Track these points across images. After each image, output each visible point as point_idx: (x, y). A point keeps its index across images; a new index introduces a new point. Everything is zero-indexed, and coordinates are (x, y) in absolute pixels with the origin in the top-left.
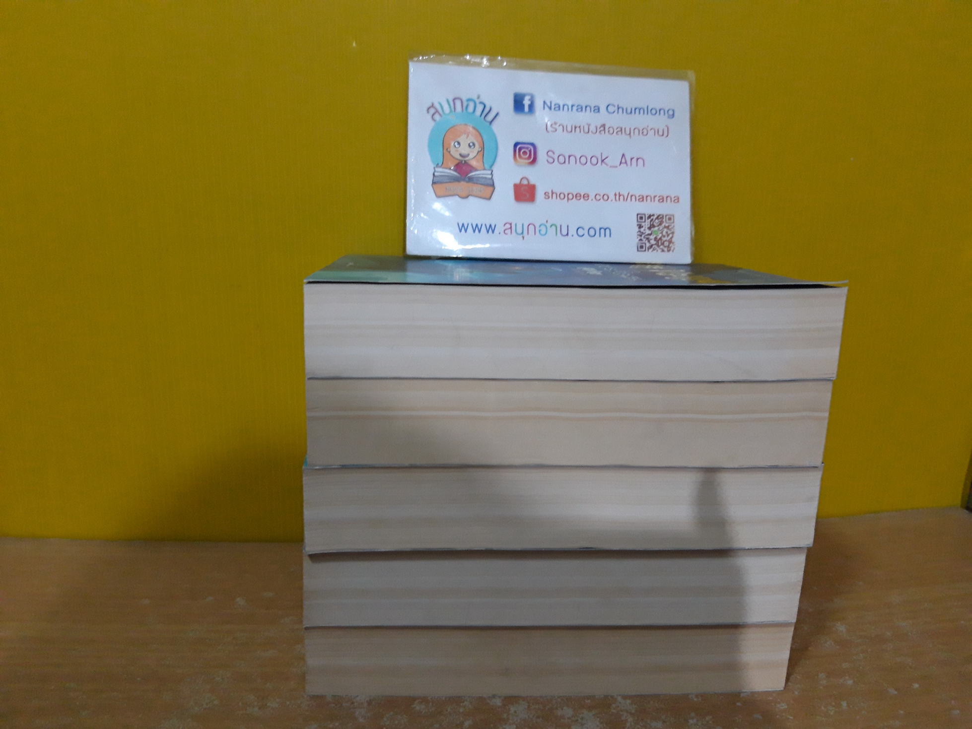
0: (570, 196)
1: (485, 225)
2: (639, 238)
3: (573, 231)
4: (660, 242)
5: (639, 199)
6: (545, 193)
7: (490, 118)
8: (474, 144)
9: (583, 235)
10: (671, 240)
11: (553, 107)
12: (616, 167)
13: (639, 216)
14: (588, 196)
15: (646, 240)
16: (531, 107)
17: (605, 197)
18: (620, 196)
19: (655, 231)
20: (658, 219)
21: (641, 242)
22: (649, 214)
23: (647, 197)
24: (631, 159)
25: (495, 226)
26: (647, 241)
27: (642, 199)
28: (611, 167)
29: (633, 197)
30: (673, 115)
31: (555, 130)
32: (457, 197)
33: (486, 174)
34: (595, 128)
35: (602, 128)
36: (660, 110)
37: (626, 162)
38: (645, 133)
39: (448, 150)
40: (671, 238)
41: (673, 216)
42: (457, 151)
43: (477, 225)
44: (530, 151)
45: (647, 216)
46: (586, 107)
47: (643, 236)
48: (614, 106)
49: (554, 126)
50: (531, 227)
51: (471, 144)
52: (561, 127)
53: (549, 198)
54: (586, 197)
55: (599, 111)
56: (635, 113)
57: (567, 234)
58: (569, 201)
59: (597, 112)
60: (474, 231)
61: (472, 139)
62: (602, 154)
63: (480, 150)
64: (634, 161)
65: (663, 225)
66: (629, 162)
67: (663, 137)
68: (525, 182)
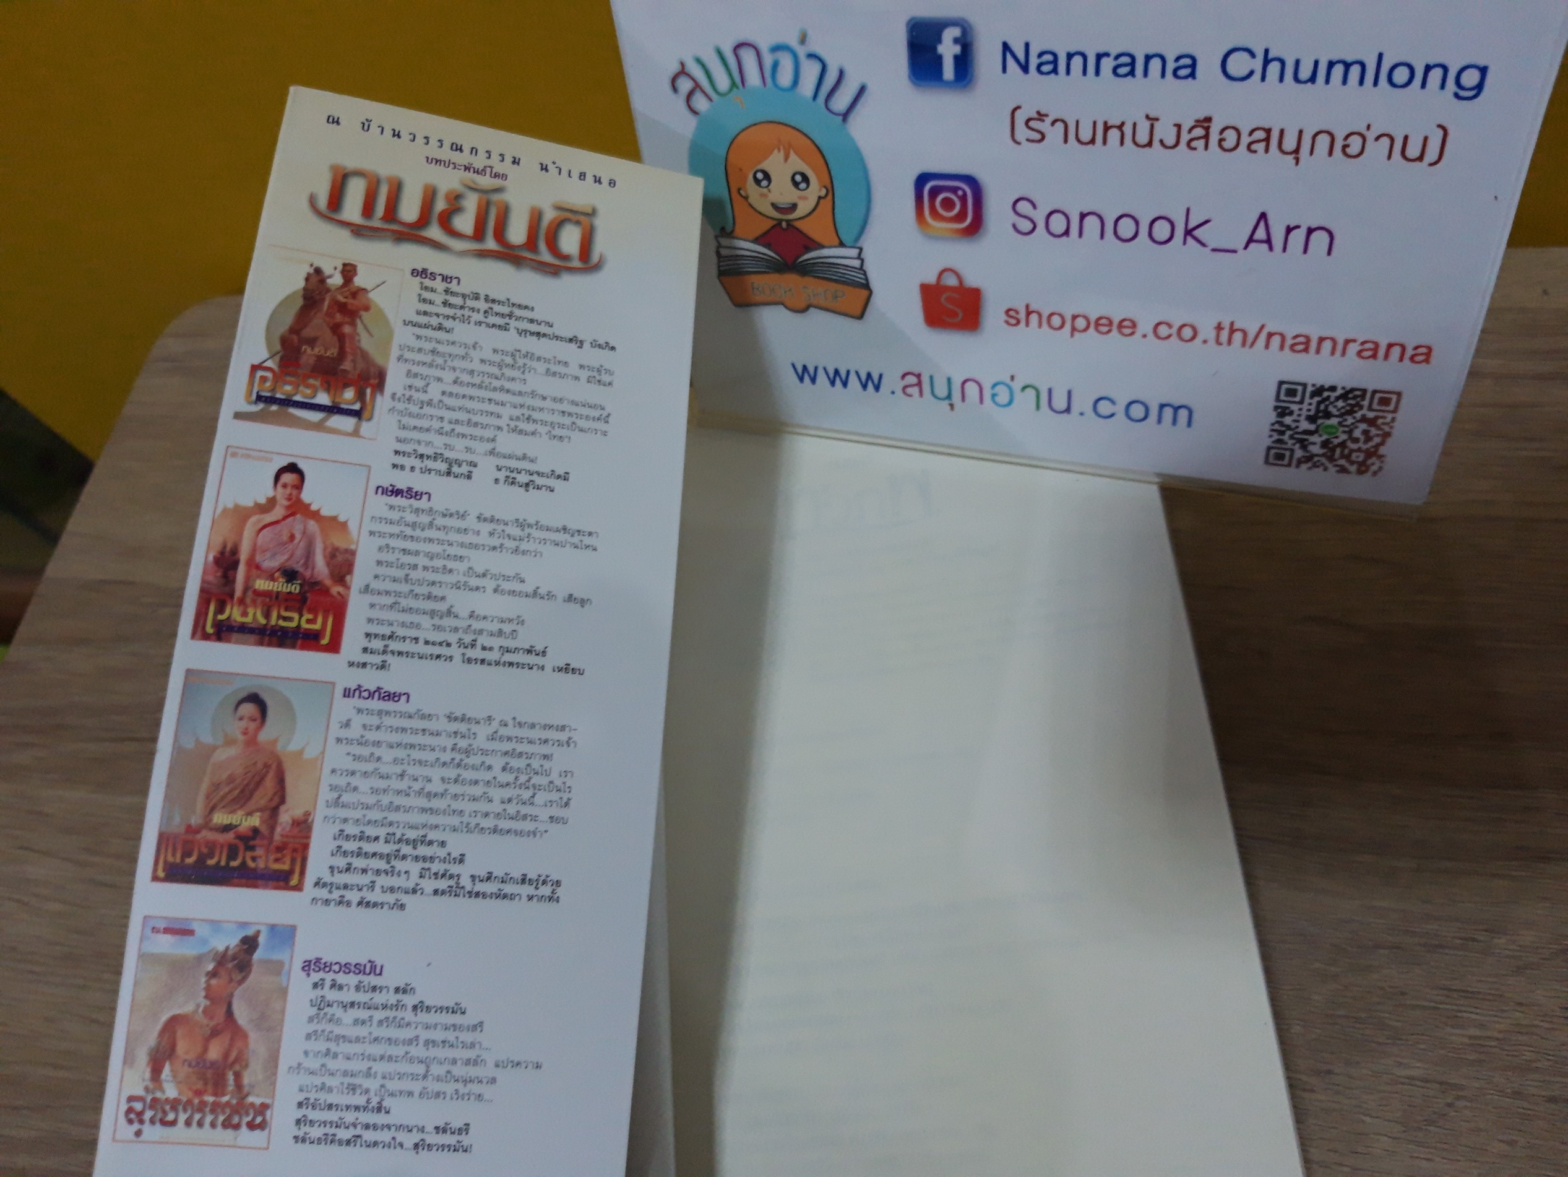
0: (1081, 323)
1: (857, 373)
2: (1276, 437)
3: (1082, 403)
4: (1338, 451)
5: (1292, 347)
6: (1008, 311)
7: (841, 102)
8: (806, 179)
9: (1112, 415)
10: (1377, 450)
11: (1034, 62)
12: (1235, 251)
13: (1285, 386)
14: (1134, 325)
15: (1294, 444)
16: (964, 63)
17: (1187, 333)
18: (1232, 331)
19: (1331, 426)
20: (1344, 402)
21: (1278, 445)
22: (1318, 386)
23: (1321, 340)
24: (1289, 230)
25: (881, 376)
26: (1298, 446)
27: (1303, 345)
28: (1214, 250)
29: (1276, 340)
30: (1479, 87)
31: (1038, 136)
32: (781, 308)
33: (844, 256)
34: (1175, 129)
35: (1199, 132)
36: (1428, 68)
37: (1268, 241)
38: (1354, 149)
39: (742, 192)
40: (1378, 446)
41: (1399, 394)
42: (763, 195)
43: (837, 372)
44: (963, 199)
45: (1310, 389)
46: (1148, 58)
47: (1289, 433)
48: (1253, 55)
49: (1032, 124)
50: (972, 389)
51: (798, 178)
52: (1060, 126)
53: (1018, 322)
54: (1128, 326)
55: (1192, 75)
56: (1327, 81)
57: (1068, 410)
58: (1077, 334)
59: (1186, 77)
60: (833, 383)
61: (797, 163)
62: (1188, 210)
63: (824, 192)
64: (1298, 237)
65: (1358, 415)
66: (1278, 240)
67: (1417, 163)
68: (951, 281)
